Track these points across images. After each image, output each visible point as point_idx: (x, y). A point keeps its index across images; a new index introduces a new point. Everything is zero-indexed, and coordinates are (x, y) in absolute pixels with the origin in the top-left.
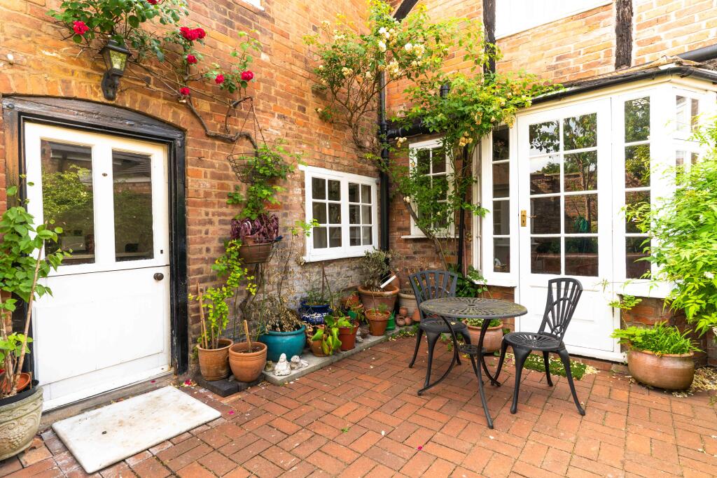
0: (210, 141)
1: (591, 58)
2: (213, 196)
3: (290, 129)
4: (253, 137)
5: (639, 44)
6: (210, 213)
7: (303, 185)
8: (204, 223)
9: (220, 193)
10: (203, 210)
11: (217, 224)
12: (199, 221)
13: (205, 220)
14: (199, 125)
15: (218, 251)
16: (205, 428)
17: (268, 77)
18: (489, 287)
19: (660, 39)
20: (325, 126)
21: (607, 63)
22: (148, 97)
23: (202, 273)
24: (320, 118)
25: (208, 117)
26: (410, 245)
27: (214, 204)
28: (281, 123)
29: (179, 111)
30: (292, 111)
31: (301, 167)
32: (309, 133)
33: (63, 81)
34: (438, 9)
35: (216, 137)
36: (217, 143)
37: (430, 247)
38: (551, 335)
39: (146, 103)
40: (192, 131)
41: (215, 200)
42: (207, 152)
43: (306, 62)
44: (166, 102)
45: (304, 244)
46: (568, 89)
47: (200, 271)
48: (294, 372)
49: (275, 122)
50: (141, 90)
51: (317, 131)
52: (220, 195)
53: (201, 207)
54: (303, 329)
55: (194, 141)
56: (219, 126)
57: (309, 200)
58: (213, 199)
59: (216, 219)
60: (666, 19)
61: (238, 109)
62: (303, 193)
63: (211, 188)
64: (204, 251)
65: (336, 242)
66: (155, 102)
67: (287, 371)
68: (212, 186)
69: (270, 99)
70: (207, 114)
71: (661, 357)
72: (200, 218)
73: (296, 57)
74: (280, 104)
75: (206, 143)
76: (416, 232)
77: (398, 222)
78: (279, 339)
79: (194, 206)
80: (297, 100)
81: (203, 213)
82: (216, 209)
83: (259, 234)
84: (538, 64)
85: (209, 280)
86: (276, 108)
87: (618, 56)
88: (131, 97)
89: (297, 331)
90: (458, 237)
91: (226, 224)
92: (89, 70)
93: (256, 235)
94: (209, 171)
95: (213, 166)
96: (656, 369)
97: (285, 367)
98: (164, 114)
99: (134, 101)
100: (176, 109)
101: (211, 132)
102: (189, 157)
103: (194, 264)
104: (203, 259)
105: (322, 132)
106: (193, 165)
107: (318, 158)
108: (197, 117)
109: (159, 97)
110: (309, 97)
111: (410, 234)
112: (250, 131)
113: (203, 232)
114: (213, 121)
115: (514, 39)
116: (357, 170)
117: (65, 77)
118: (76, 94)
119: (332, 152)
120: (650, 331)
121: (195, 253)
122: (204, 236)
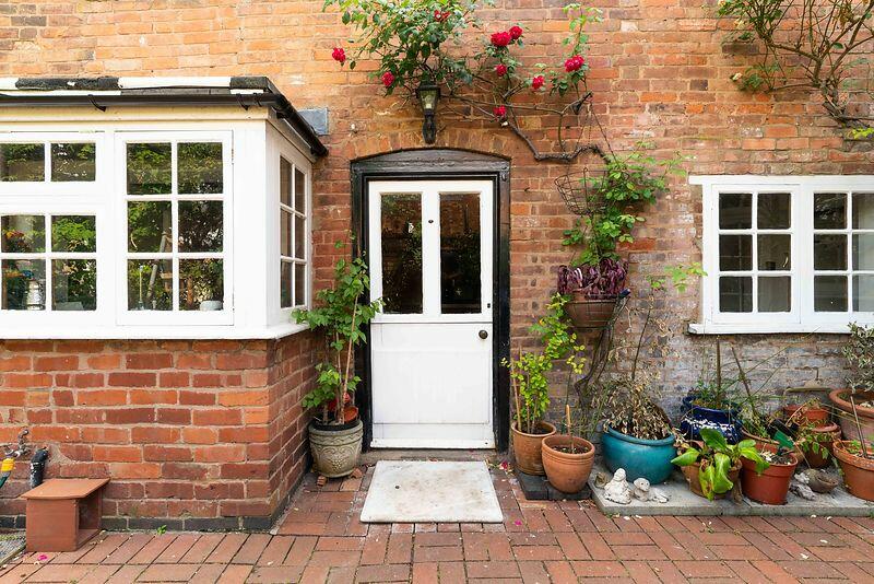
0: (540, 166)
2: (544, 236)
3: (673, 122)
4: (605, 148)
6: (539, 259)
7: (699, 208)
8: (530, 271)
9: (553, 232)
10: (530, 255)
11: (548, 272)
12: (524, 269)
13: (532, 267)
14: (527, 149)
16: (478, 528)
17: (633, 55)
20: (753, 100)
22: (466, 130)
23: (527, 335)
24: (741, 90)
25: (538, 135)
27: (545, 247)
28: (655, 117)
29: (502, 137)
30: (679, 93)
31: (694, 180)
32: (715, 120)
33: (392, 136)
35: (548, 160)
36: (550, 166)
39: (466, 138)
40: (518, 158)
41: (546, 242)
42: (536, 181)
44: (487, 130)
45: (699, 304)
47: (524, 332)
48: (635, 503)
49: (647, 118)
50: (458, 124)
51: (734, 114)
52: (553, 235)
53: (527, 251)
54: (669, 440)
55: (519, 170)
56: (553, 144)
57: (712, 232)
58: (543, 240)
59: (547, 266)
61: (582, 114)
62: (699, 222)
63: (541, 226)
64: (530, 307)
66: (475, 133)
67: (623, 498)
68: (543, 224)
69: (635, 85)
70: (537, 132)
72: (525, 265)
74: (655, 89)
75: (535, 169)
78: (625, 445)
79: (518, 250)
80: (689, 73)
81: (530, 258)
82: (547, 253)
83: (593, 287)
86: (646, 96)
88: (450, 135)
92: (413, 118)
93: (589, 287)
94: (537, 204)
95: (544, 198)
97: (619, 490)
98: (485, 145)
99: (453, 138)
100: (497, 136)
101: (541, 154)
102: (512, 191)
103: (516, 322)
104: (528, 317)
105: (745, 113)
106: (517, 200)
107: (735, 158)
108: (523, 139)
109: (480, 127)
110: (717, 61)
112: (599, 141)
113: (529, 282)
114: (544, 140)
116: (839, 166)
117: (393, 132)
118: (402, 145)
119: (770, 144)
121: (519, 309)
122: (531, 288)
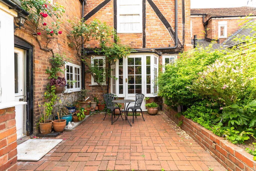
0: (41, 51)
1: (138, 44)
2: (42, 70)
3: (61, 48)
4: (53, 51)
5: (147, 44)
6: (41, 76)
7: (65, 68)
8: (39, 80)
9: (44, 69)
10: (39, 75)
11: (43, 80)
13: (39, 78)
14: (39, 45)
15: (43, 90)
18: (119, 98)
19: (150, 44)
20: (70, 48)
21: (141, 46)
22: (24, 33)
23: (38, 98)
24: (69, 46)
26: (91, 88)
27: (42, 73)
29: (33, 39)
30: (62, 42)
32: (66, 50)
34: (101, 19)
36: (43, 51)
37: (98, 88)
38: (137, 106)
39: (23, 35)
40: (36, 47)
42: (40, 54)
43: (65, 27)
44: (29, 35)
46: (136, 51)
47: (38, 97)
48: (73, 127)
50: (22, 30)
55: (37, 50)
57: (66, 73)
58: (42, 71)
59: (42, 78)
60: (151, 40)
62: (65, 70)
63: (41, 67)
64: (39, 90)
65: (72, 87)
66: (26, 35)
68: (42, 67)
70: (41, 41)
71: (154, 108)
73: (63, 24)
74: (59, 40)
75: (40, 51)
76: (93, 83)
77: (87, 80)
79: (37, 74)
80: (63, 39)
82: (43, 75)
84: (127, 42)
85: (40, 100)
87: (143, 45)
88: (19, 32)
89: (70, 115)
90: (107, 85)
91: (45, 80)
93: (60, 84)
94: (41, 61)
96: (153, 111)
97: (71, 125)
99: (20, 34)
100: (32, 38)
101: (42, 47)
102: (35, 56)
103: (36, 94)
104: (39, 93)
105: (69, 50)
106: (36, 59)
108: (38, 42)
109: (27, 33)
110: (66, 38)
111: (91, 84)
114: (42, 44)
115: (121, 34)
120: (152, 104)
121: (37, 91)
122: (39, 84)
